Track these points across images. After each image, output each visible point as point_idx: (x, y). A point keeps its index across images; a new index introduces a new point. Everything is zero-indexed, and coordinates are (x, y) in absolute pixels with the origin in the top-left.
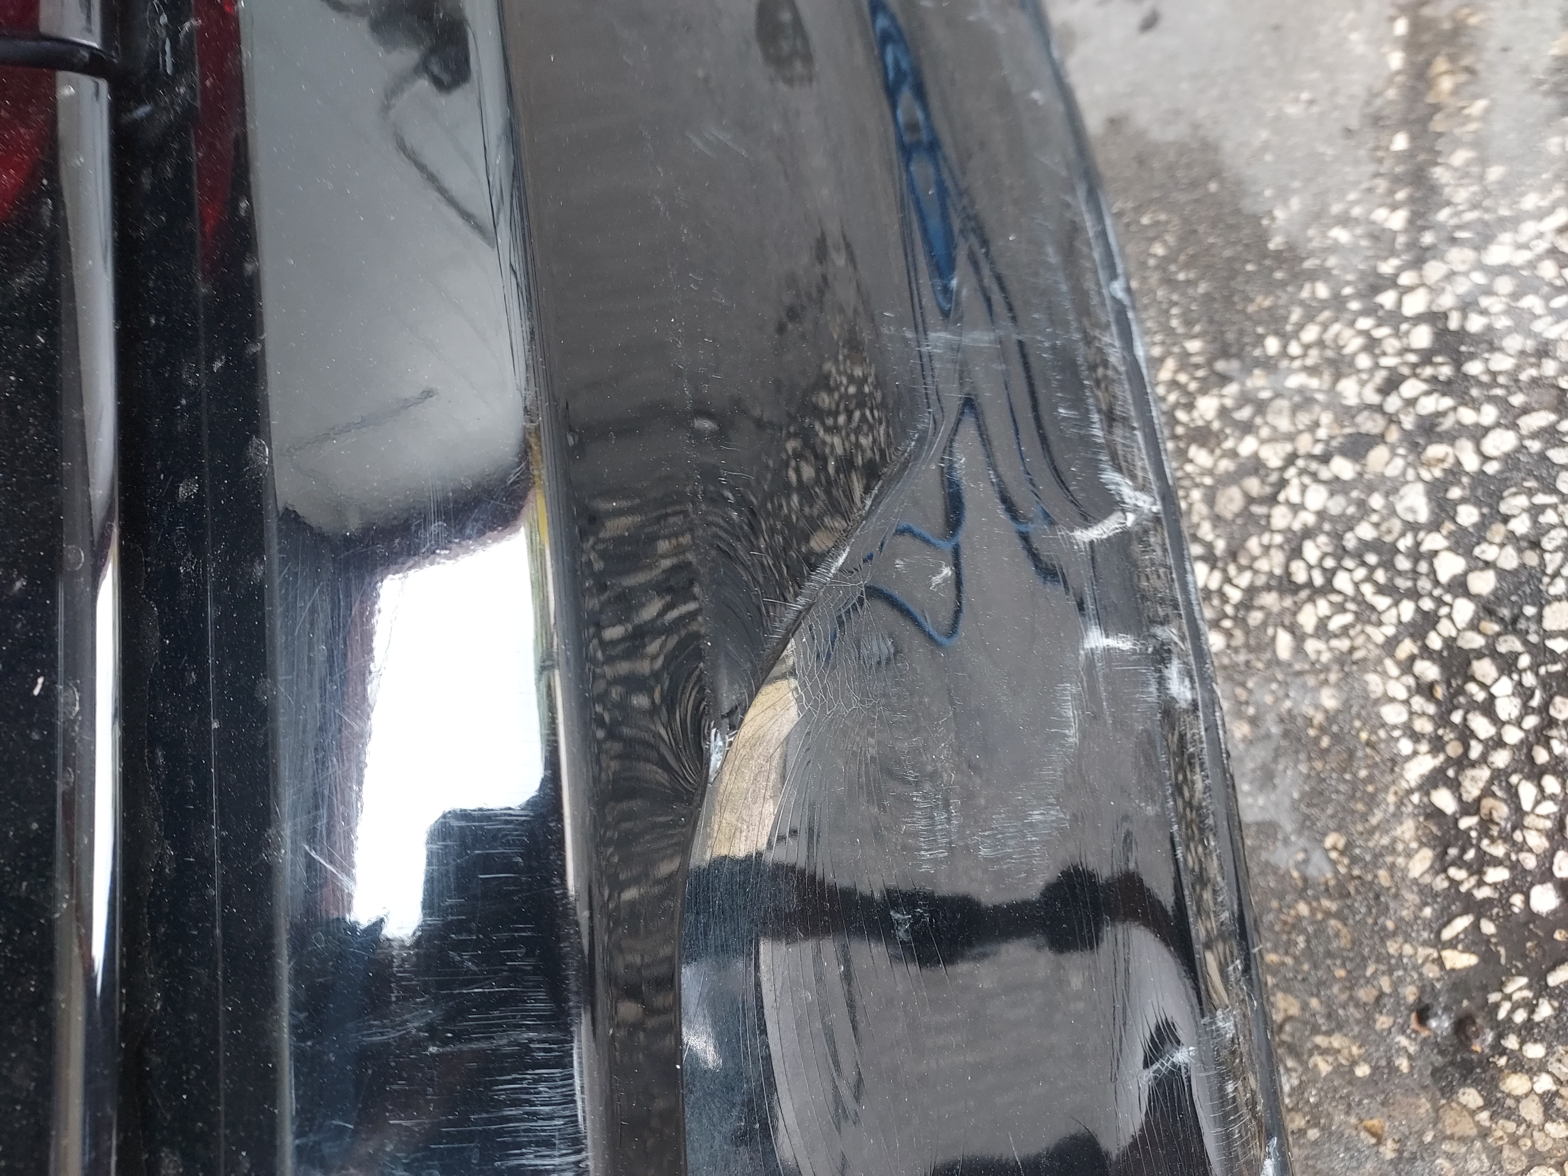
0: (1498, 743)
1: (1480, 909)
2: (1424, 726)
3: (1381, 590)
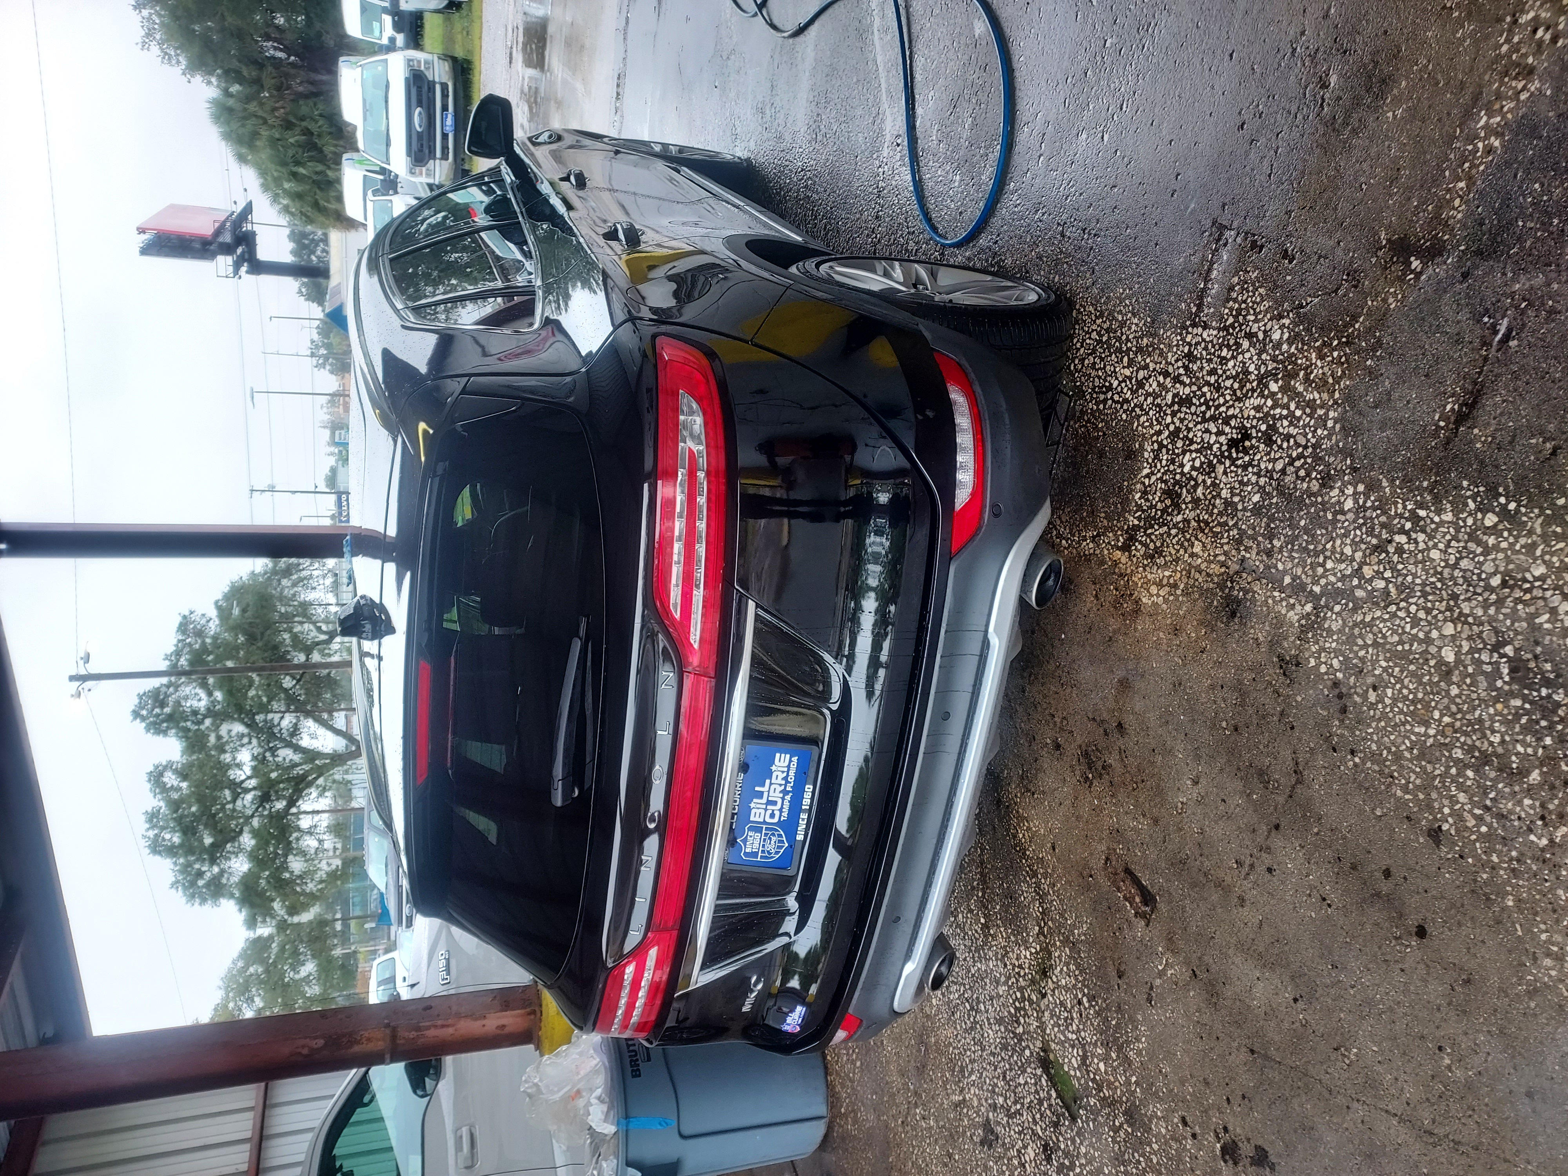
0: (1159, 471)
1: (1143, 511)
2: (1150, 461)
3: (1157, 420)
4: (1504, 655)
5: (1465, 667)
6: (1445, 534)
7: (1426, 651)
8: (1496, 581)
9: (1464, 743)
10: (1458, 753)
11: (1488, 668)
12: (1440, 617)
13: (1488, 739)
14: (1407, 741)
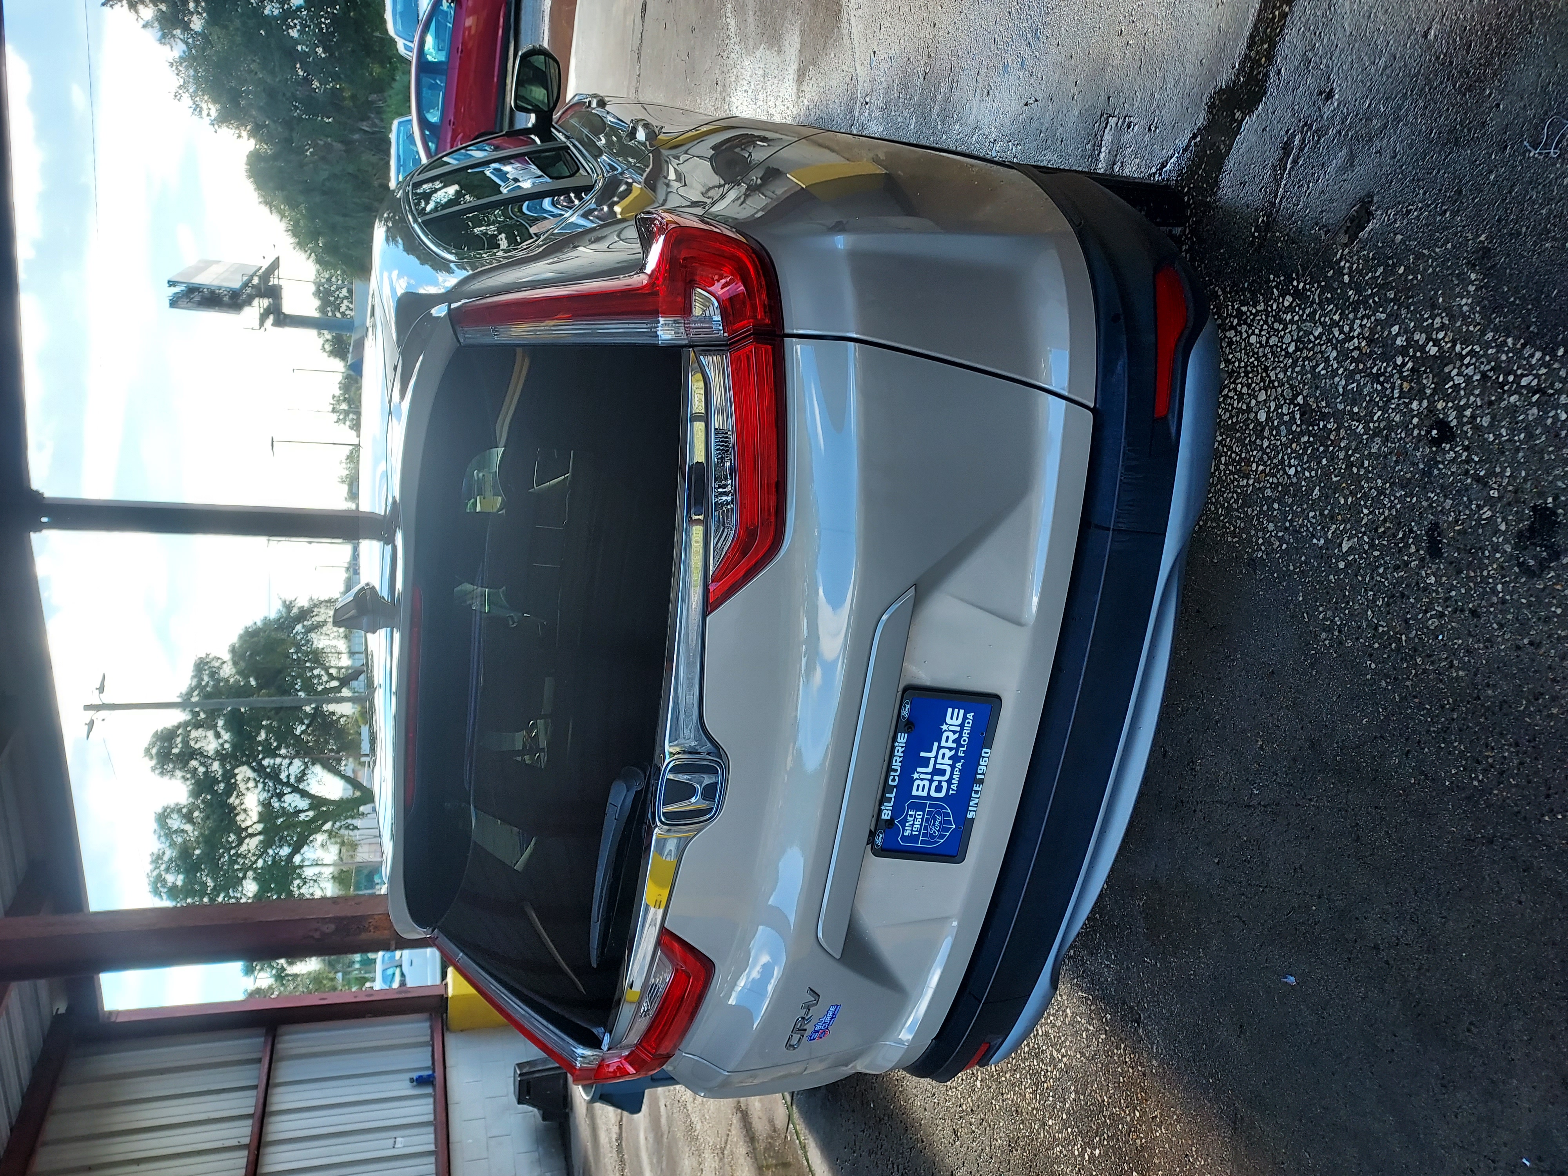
4: (1298, 404)
5: (1273, 423)
6: (1259, 320)
7: (1248, 418)
8: (1291, 349)
9: (1271, 484)
10: (1268, 492)
11: (1286, 418)
12: (1257, 388)
13: (1287, 474)
14: (1235, 496)
